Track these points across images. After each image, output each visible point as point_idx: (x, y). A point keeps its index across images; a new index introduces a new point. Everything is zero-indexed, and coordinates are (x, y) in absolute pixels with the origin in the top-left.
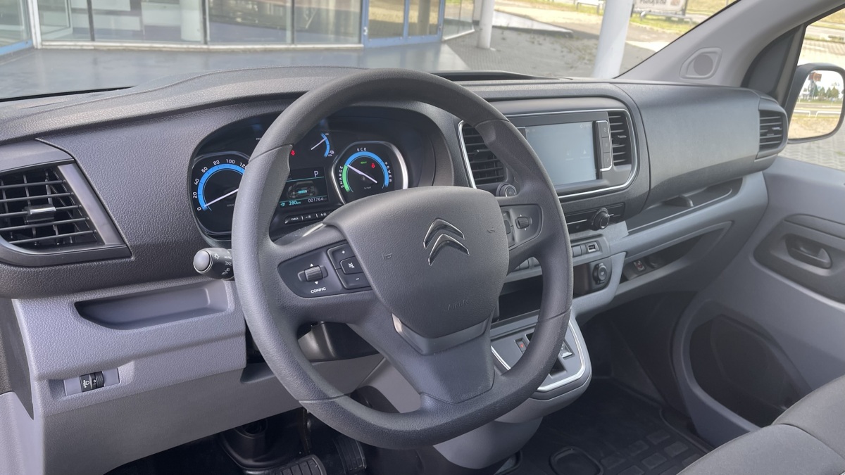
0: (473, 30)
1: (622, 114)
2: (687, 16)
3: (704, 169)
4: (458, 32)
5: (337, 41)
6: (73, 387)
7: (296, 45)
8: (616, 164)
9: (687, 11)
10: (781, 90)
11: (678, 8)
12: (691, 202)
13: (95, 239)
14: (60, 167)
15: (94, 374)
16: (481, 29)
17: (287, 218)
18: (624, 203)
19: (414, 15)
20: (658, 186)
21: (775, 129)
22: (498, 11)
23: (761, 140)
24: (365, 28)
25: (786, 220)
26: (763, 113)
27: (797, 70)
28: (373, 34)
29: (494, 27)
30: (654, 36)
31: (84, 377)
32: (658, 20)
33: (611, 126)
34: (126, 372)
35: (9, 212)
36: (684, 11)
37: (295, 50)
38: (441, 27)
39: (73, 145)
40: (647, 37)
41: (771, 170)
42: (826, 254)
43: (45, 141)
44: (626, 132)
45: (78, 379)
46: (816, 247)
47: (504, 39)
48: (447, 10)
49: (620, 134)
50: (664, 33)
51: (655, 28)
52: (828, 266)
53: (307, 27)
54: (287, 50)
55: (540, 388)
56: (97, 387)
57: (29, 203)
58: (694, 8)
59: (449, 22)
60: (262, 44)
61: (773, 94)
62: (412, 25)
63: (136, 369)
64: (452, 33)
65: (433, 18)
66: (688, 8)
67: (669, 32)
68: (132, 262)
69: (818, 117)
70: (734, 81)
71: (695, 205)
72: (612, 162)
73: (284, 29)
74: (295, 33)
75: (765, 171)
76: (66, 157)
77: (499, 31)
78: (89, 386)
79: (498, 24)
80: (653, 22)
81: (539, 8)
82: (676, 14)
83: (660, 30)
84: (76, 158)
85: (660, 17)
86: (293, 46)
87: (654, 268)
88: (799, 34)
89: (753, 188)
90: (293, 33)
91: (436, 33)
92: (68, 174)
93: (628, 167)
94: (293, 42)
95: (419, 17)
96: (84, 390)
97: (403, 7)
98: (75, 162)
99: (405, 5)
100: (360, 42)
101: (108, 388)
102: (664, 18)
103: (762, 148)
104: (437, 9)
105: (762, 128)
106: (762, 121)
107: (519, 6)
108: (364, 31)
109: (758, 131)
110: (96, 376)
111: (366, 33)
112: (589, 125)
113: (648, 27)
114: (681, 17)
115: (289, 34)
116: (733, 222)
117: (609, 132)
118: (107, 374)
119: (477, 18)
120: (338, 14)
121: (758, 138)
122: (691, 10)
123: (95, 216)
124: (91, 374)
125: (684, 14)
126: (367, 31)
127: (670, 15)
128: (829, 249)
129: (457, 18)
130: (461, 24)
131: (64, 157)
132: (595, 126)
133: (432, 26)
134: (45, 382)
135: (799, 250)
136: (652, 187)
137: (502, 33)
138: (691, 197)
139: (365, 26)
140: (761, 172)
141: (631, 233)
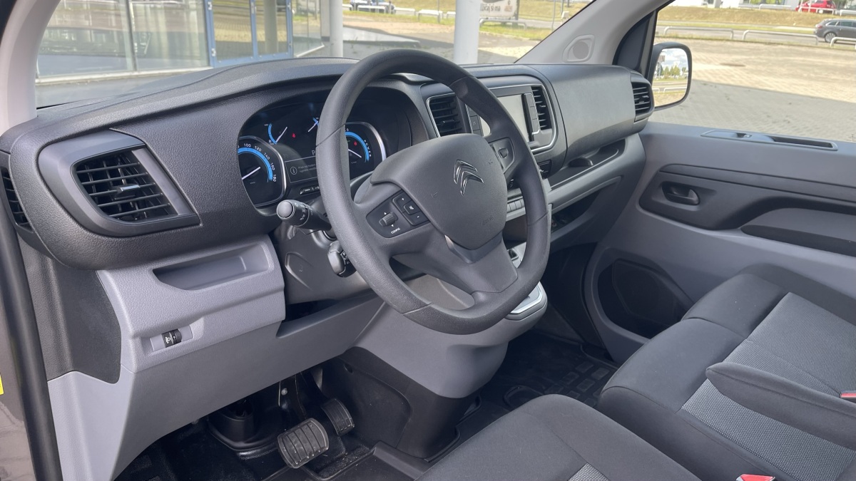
0: (323, 46)
1: (540, 88)
2: (520, 20)
3: (601, 131)
4: (308, 49)
5: (174, 65)
6: (158, 343)
7: (139, 72)
8: (542, 129)
9: (519, 16)
10: (643, 66)
11: (512, 13)
12: (591, 162)
13: (168, 210)
14: (134, 152)
15: (174, 331)
16: (332, 44)
17: (302, 189)
18: (550, 160)
19: (261, 35)
20: (572, 145)
21: (644, 97)
22: (345, 26)
23: (636, 107)
24: (213, 50)
25: (660, 171)
26: (635, 85)
27: (653, 49)
28: (220, 55)
29: (345, 42)
30: (494, 41)
31: (165, 334)
32: (495, 25)
33: (535, 98)
34: (197, 329)
35: (97, 192)
36: (516, 16)
37: (138, 78)
38: (291, 44)
39: (142, 132)
40: (488, 43)
41: (644, 132)
42: (695, 194)
43: (118, 130)
44: (545, 103)
45: (161, 337)
46: (685, 189)
47: (355, 53)
48: (294, 28)
49: (541, 104)
50: (502, 37)
51: (494, 34)
52: (697, 203)
53: (145, 52)
54: (130, 78)
55: (512, 312)
56: (177, 341)
57: (112, 184)
58: (524, 13)
59: (297, 40)
60: (101, 74)
61: (637, 69)
62: (260, 43)
63: (206, 325)
64: (303, 50)
65: (282, 36)
66: (520, 13)
67: (507, 36)
68: (200, 229)
69: (666, 93)
70: (607, 60)
71: (594, 164)
72: (539, 127)
73: (123, 56)
74: (137, 60)
75: (641, 133)
76: (138, 143)
77: (350, 45)
78: (170, 342)
79: (347, 39)
80: (491, 28)
81: (382, 21)
82: (510, 19)
83: (499, 35)
84: (147, 143)
85: (497, 23)
86: (136, 73)
87: (564, 224)
88: (652, 19)
89: (633, 145)
90: (134, 59)
91: (287, 51)
92: (140, 156)
93: (549, 131)
94: (135, 68)
95: (266, 34)
96: (167, 345)
97: (250, 27)
98: (145, 147)
99: (251, 25)
100: (209, 65)
101: (185, 342)
102: (500, 23)
103: (638, 113)
104: (284, 27)
105: (635, 96)
106: (634, 92)
107: (362, 21)
108: (212, 52)
109: (632, 100)
110: (173, 332)
111: (214, 55)
112: (519, 97)
113: (488, 33)
114: (515, 21)
115: (129, 60)
116: (622, 176)
117: (535, 103)
118: (183, 331)
119: (326, 34)
120: (171, 35)
121: (634, 105)
122: (521, 15)
123: (167, 191)
124: (171, 332)
125: (517, 18)
126: (215, 52)
127: (505, 21)
128: (695, 189)
129: (306, 36)
130: (310, 41)
131: (136, 143)
132: (523, 97)
133: (281, 43)
134: (138, 340)
135: (672, 193)
136: (568, 146)
137: (352, 47)
138: (591, 158)
139: (213, 47)
140: (637, 134)
141: (553, 189)
